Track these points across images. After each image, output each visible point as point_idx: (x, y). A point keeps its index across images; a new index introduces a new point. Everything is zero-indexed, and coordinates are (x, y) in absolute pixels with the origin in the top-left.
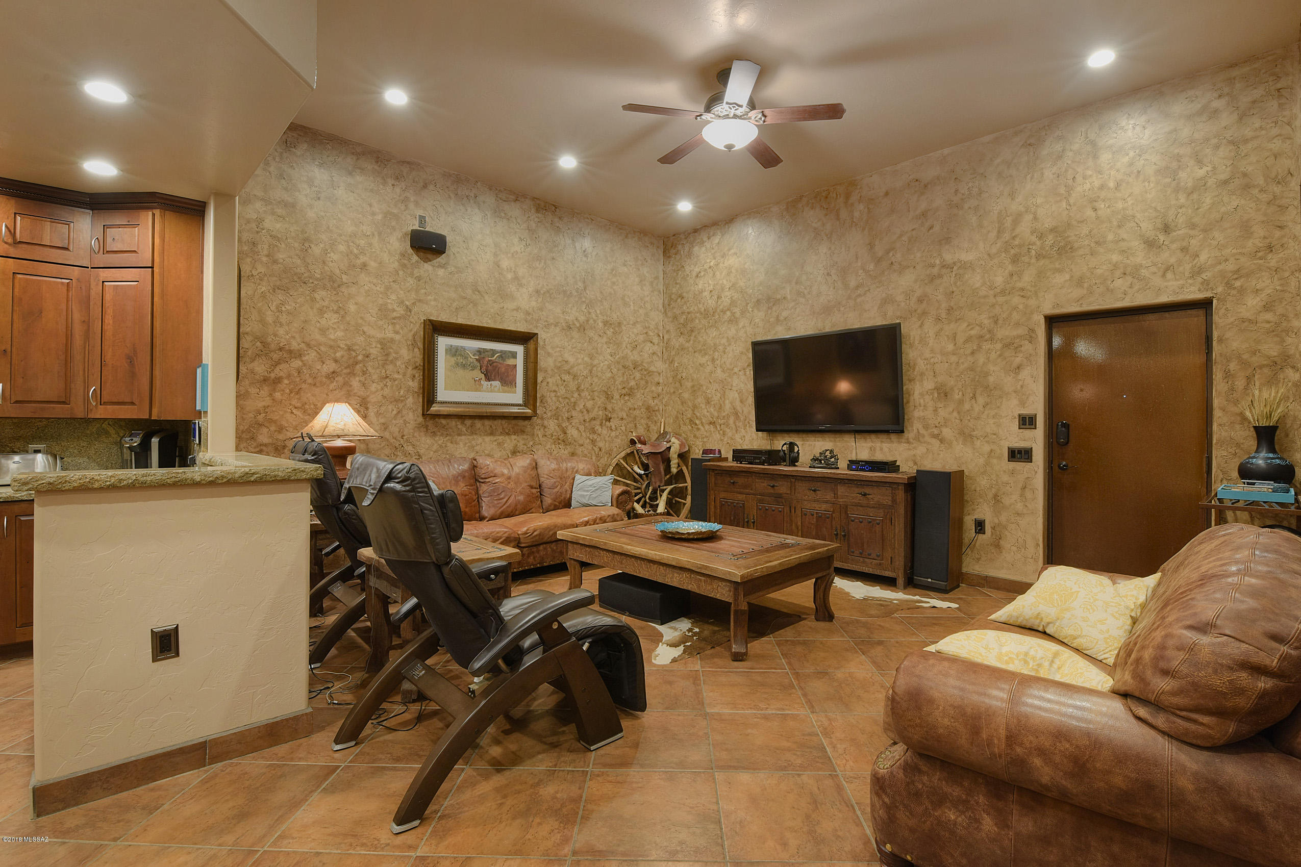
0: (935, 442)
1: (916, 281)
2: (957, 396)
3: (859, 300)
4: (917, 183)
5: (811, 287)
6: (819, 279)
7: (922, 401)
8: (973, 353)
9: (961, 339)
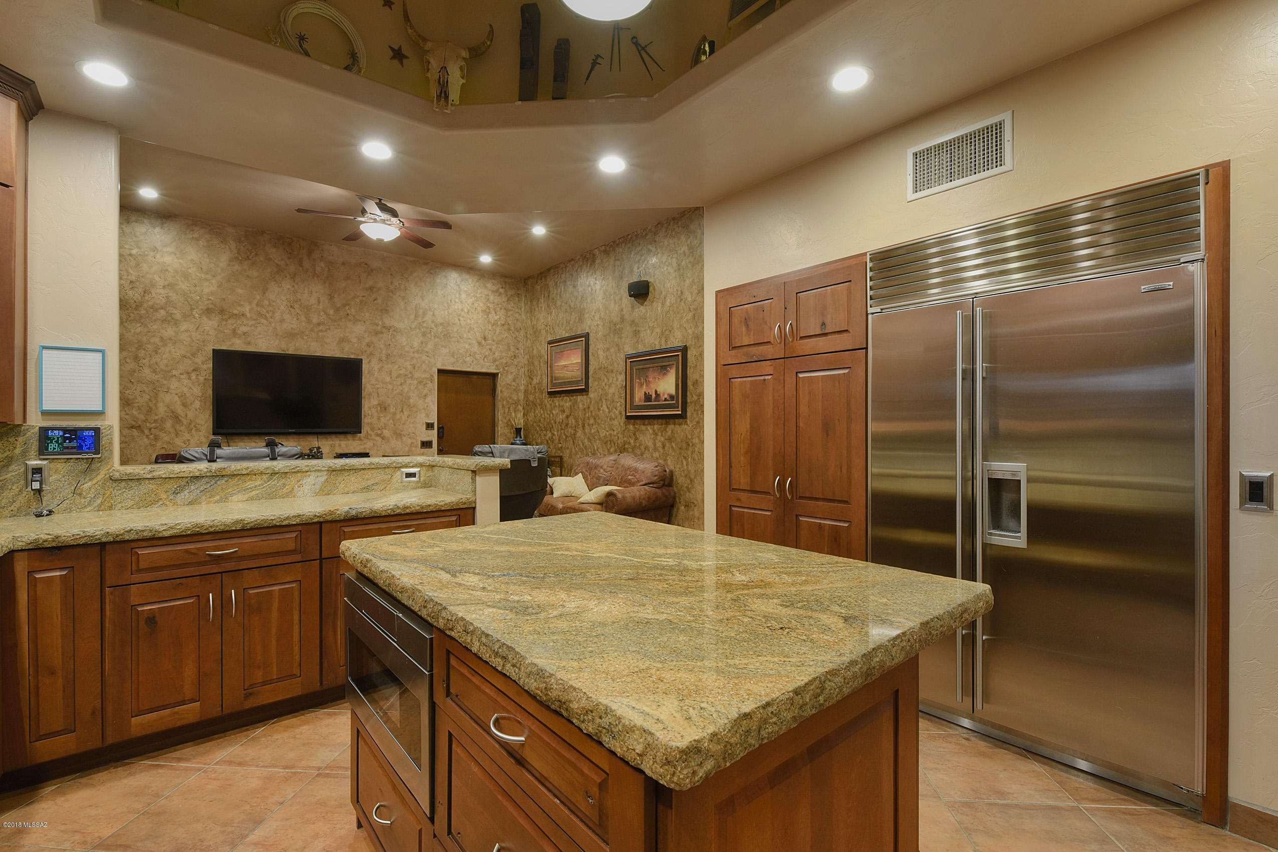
0: (378, 439)
1: (365, 332)
2: (392, 410)
3: (320, 334)
4: (366, 266)
5: (274, 313)
6: (282, 308)
7: (370, 412)
8: (401, 384)
9: (394, 374)
